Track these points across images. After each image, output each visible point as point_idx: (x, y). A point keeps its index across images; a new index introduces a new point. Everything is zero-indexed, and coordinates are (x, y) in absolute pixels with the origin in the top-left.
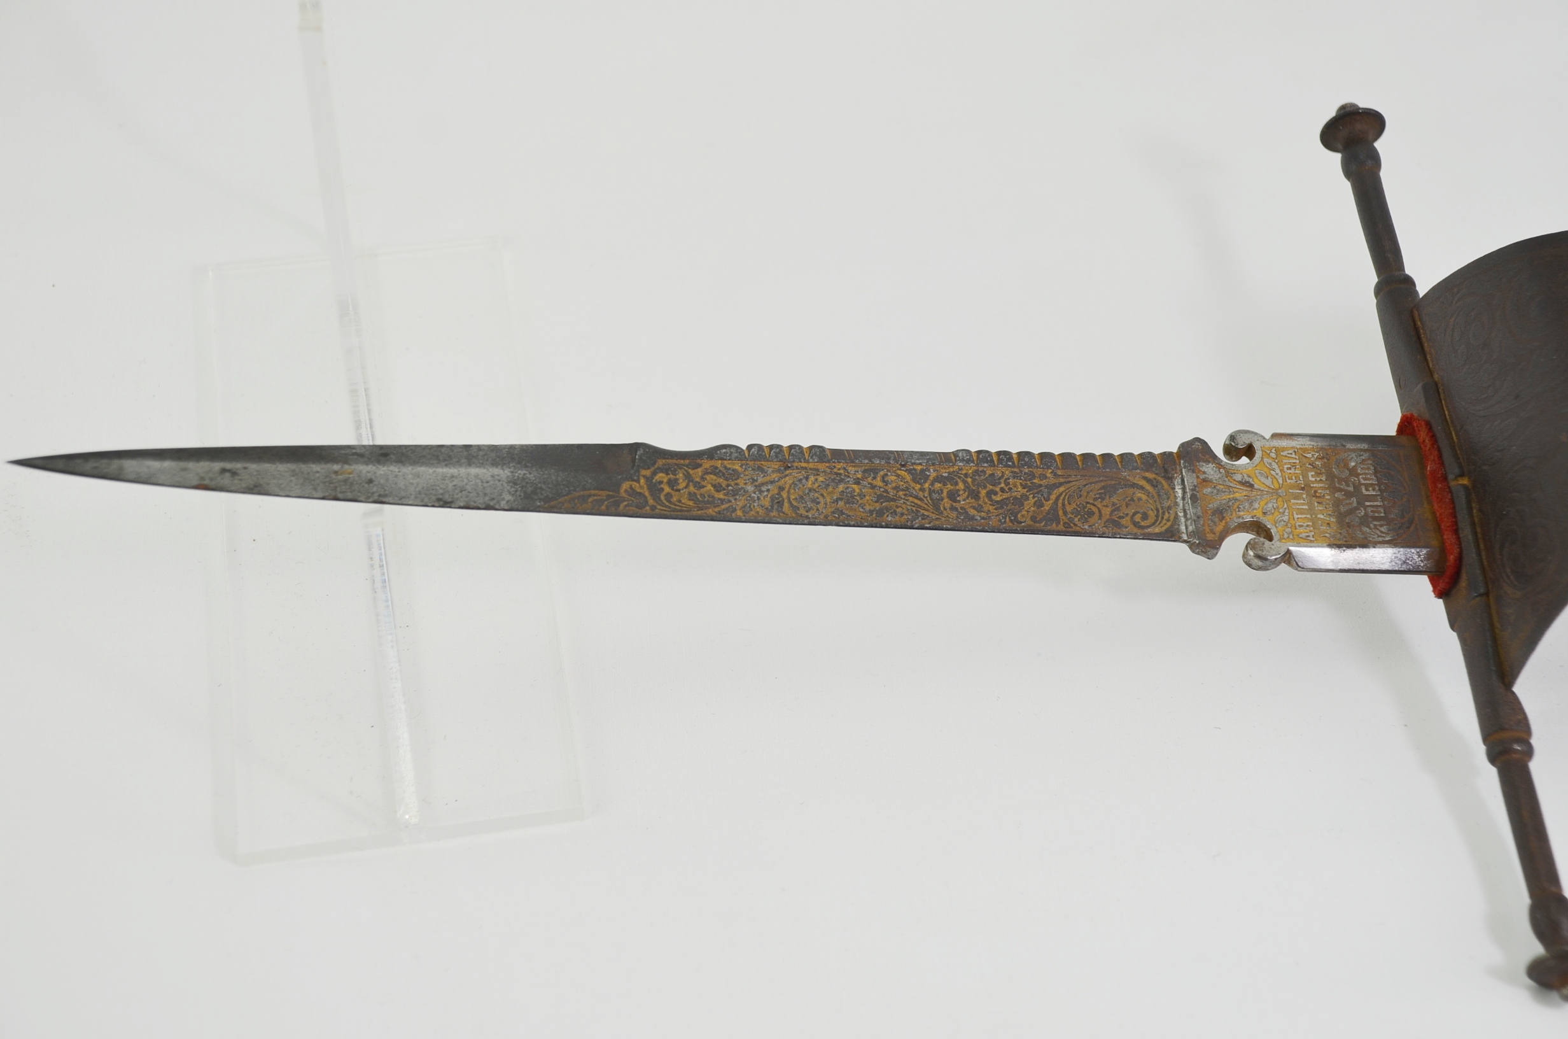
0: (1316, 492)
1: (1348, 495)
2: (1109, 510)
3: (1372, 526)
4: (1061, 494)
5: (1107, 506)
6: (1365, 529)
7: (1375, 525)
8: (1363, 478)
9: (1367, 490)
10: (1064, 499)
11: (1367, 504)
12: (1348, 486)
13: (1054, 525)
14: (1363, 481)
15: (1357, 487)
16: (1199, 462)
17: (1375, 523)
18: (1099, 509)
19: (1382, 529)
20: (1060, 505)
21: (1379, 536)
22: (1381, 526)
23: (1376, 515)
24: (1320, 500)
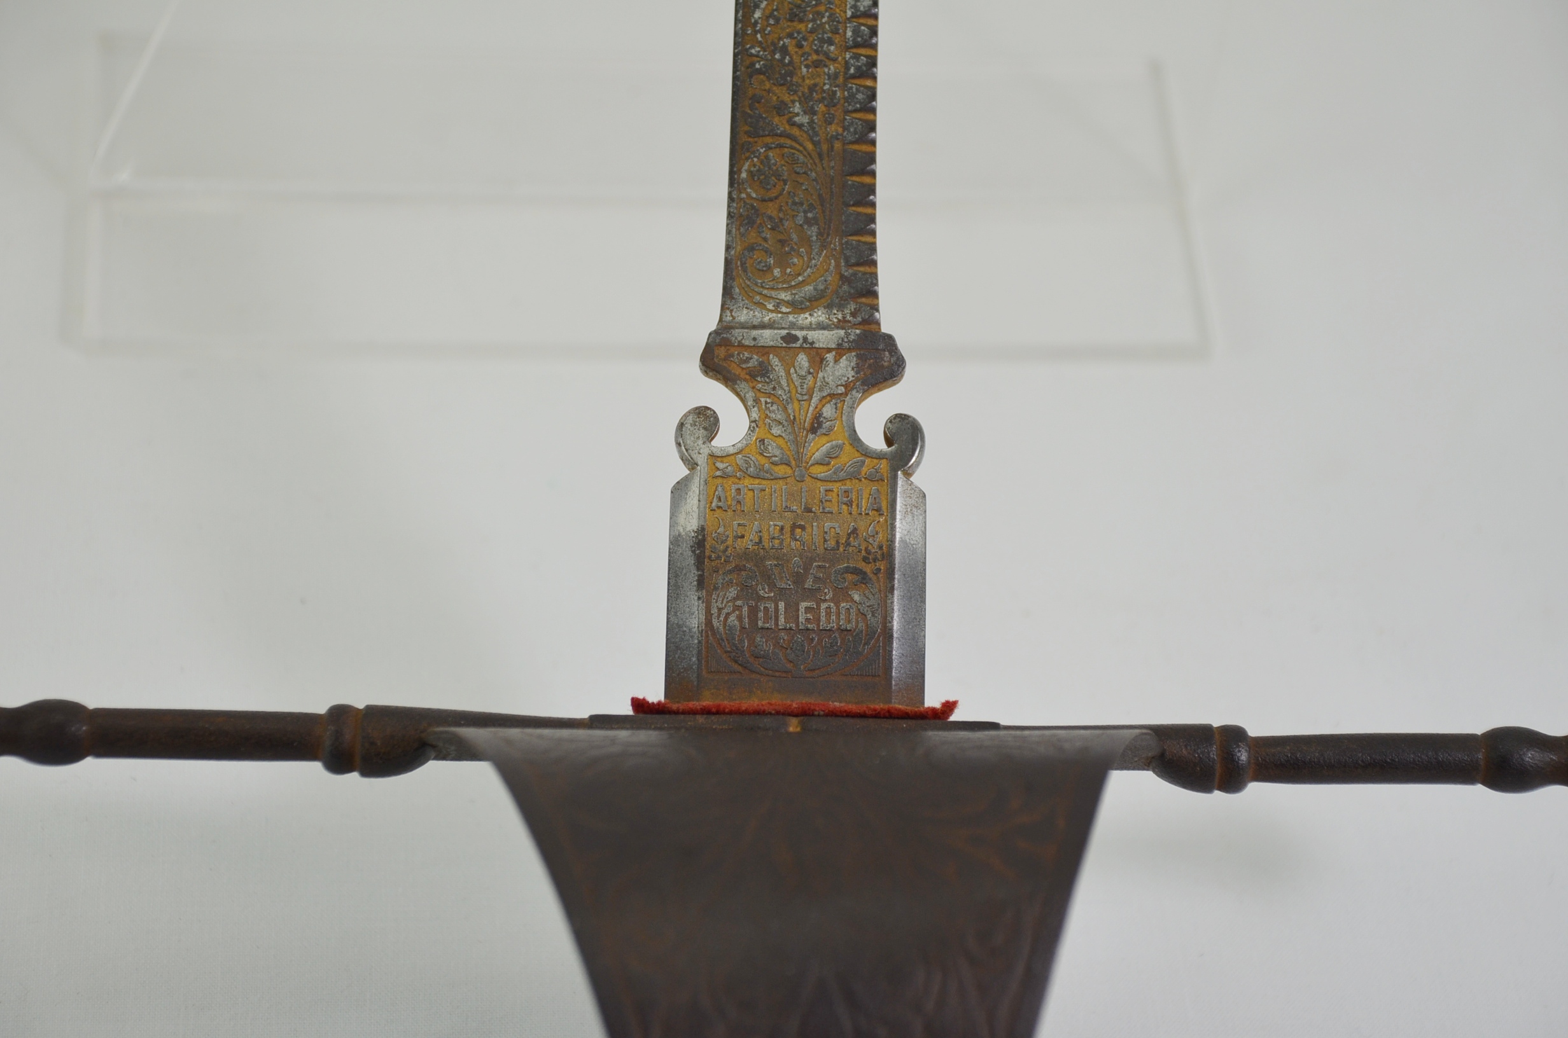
0: (803, 528)
1: (799, 579)
2: (774, 214)
3: (739, 603)
4: (801, 145)
5: (780, 210)
6: (732, 592)
7: (739, 608)
8: (829, 608)
9: (808, 609)
10: (792, 147)
11: (782, 605)
12: (817, 579)
13: (747, 128)
14: (824, 606)
15: (812, 594)
16: (857, 356)
17: (745, 609)
18: (776, 198)
19: (732, 618)
20: (782, 140)
21: (720, 610)
22: (740, 618)
23: (761, 615)
24: (787, 529)
